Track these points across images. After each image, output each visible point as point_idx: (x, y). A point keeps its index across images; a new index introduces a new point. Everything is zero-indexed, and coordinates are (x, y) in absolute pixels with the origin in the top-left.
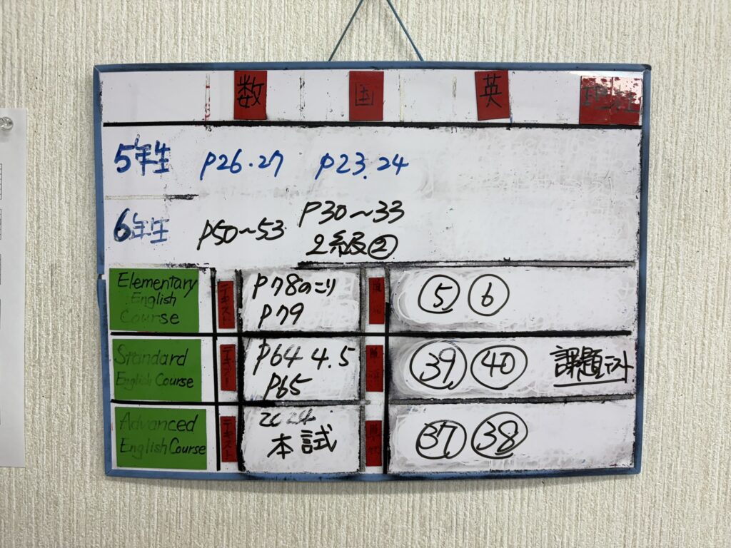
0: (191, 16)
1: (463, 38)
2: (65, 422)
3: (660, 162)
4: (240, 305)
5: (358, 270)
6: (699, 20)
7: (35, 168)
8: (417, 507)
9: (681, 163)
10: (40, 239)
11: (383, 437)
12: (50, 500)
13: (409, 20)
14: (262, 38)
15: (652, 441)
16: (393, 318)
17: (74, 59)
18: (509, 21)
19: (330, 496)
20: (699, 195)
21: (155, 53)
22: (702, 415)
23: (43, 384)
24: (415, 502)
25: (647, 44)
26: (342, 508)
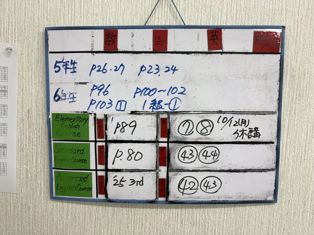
0: (87, 5)
1: (204, 15)
2: (33, 175)
3: (289, 70)
4: (106, 129)
5: (156, 115)
6: (308, 8)
7: (21, 69)
8: (179, 215)
9: (298, 70)
10: (24, 99)
11: (166, 185)
12: (27, 207)
13: (180, 7)
14: (117, 15)
15: (281, 190)
16: (171, 135)
17: (38, 23)
18: (224, 7)
19: (142, 209)
20: (306, 85)
21: (72, 20)
22: (304, 180)
23: (24, 159)
24: (179, 213)
25: (284, 18)
26: (148, 214)
